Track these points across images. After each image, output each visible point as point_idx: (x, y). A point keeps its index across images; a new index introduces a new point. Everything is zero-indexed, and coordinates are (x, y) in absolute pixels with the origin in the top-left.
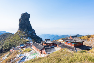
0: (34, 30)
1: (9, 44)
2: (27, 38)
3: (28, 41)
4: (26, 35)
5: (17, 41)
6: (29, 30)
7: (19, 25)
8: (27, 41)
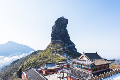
0: (74, 44)
1: (33, 62)
2: (62, 55)
3: (63, 60)
4: (61, 49)
5: (46, 58)
6: (66, 43)
7: (52, 35)
8: (62, 58)
